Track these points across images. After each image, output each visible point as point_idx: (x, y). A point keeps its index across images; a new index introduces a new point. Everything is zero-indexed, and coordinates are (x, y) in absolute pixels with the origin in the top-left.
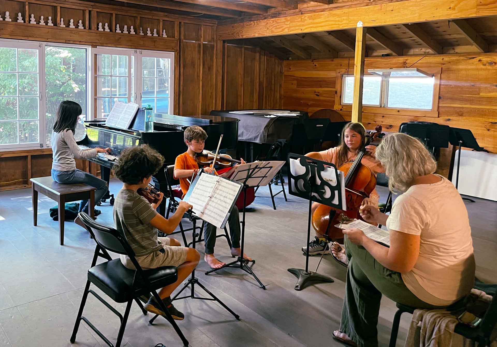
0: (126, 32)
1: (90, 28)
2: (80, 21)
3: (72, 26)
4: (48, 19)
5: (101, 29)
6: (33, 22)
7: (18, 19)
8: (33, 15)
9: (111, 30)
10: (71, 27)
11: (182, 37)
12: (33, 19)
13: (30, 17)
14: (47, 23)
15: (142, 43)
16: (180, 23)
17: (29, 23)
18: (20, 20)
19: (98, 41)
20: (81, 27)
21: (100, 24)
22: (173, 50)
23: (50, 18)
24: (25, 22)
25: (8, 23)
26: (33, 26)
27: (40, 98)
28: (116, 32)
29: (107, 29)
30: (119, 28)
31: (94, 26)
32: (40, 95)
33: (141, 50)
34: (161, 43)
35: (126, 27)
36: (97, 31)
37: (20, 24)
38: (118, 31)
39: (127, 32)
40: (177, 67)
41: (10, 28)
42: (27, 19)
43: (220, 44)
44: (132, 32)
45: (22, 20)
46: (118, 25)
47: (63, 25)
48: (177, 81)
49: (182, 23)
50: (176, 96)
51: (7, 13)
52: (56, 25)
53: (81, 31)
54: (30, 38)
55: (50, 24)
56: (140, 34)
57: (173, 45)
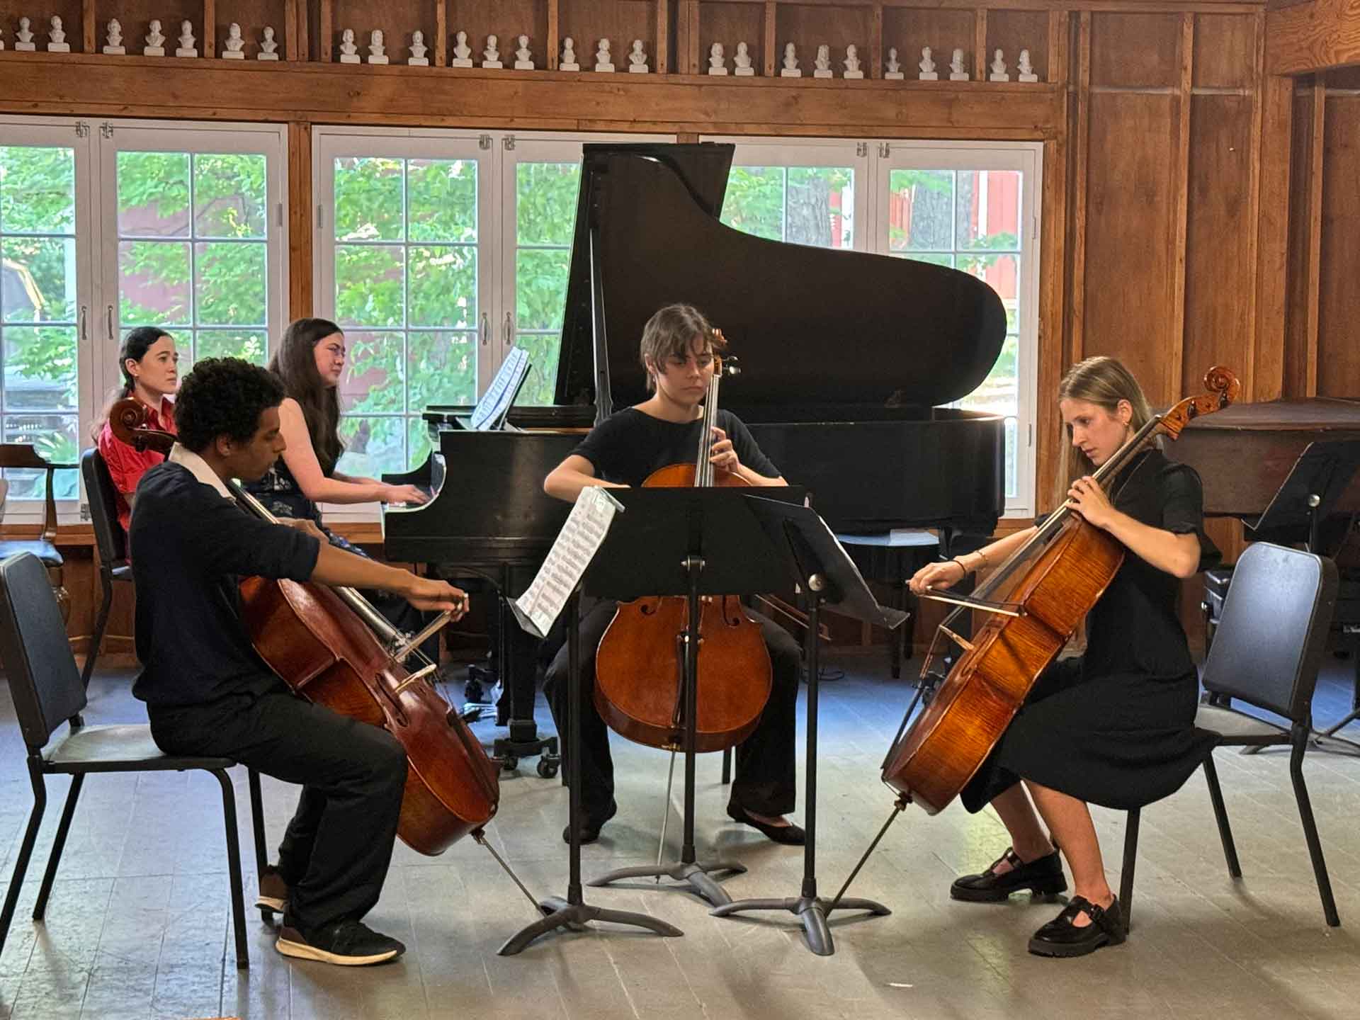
0: (823, 71)
1: (673, 68)
2: (638, 45)
3: (604, 65)
4: (518, 47)
5: (717, 68)
6: (463, 59)
7: (411, 55)
8: (462, 37)
9: (760, 72)
10: (598, 68)
11: (1084, 77)
12: (462, 51)
13: (452, 42)
14: (509, 62)
15: (890, 112)
16: (1075, 15)
17: (449, 64)
18: (418, 59)
19: (702, 117)
20: (638, 66)
21: (717, 49)
22: (1038, 134)
23: (524, 41)
24: (432, 63)
25: (376, 71)
26: (463, 76)
27: (480, 335)
28: (778, 74)
29: (744, 67)
30: (797, 57)
31: (689, 58)
32: (480, 326)
33: (884, 142)
34: (978, 109)
35: (823, 51)
36: (702, 79)
37: (417, 73)
38: (791, 71)
39: (829, 74)
40: (1058, 202)
41: (384, 89)
42: (441, 53)
43: (1280, 95)
44: (853, 71)
45: (425, 56)
46: (790, 48)
47: (570, 65)
48: (1055, 267)
49: (1085, 17)
50: (1049, 332)
51: (377, 37)
52: (545, 68)
53: (638, 80)
54: (450, 121)
55: (524, 62)
56: (888, 76)
57: (1039, 111)
